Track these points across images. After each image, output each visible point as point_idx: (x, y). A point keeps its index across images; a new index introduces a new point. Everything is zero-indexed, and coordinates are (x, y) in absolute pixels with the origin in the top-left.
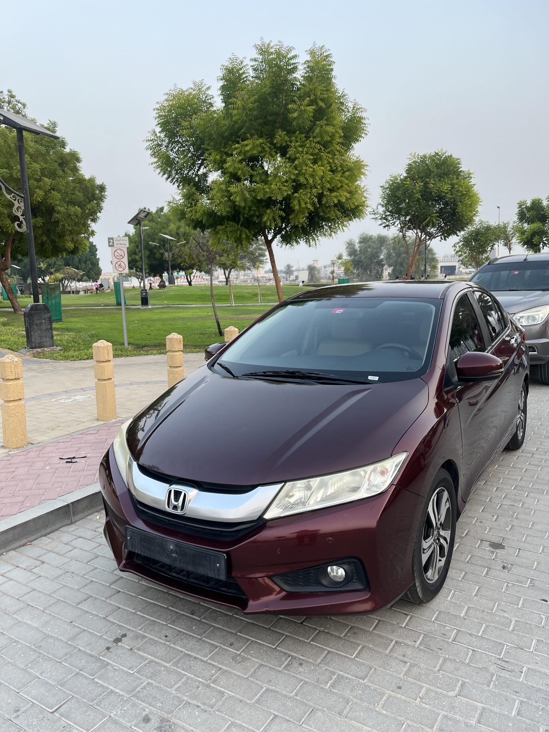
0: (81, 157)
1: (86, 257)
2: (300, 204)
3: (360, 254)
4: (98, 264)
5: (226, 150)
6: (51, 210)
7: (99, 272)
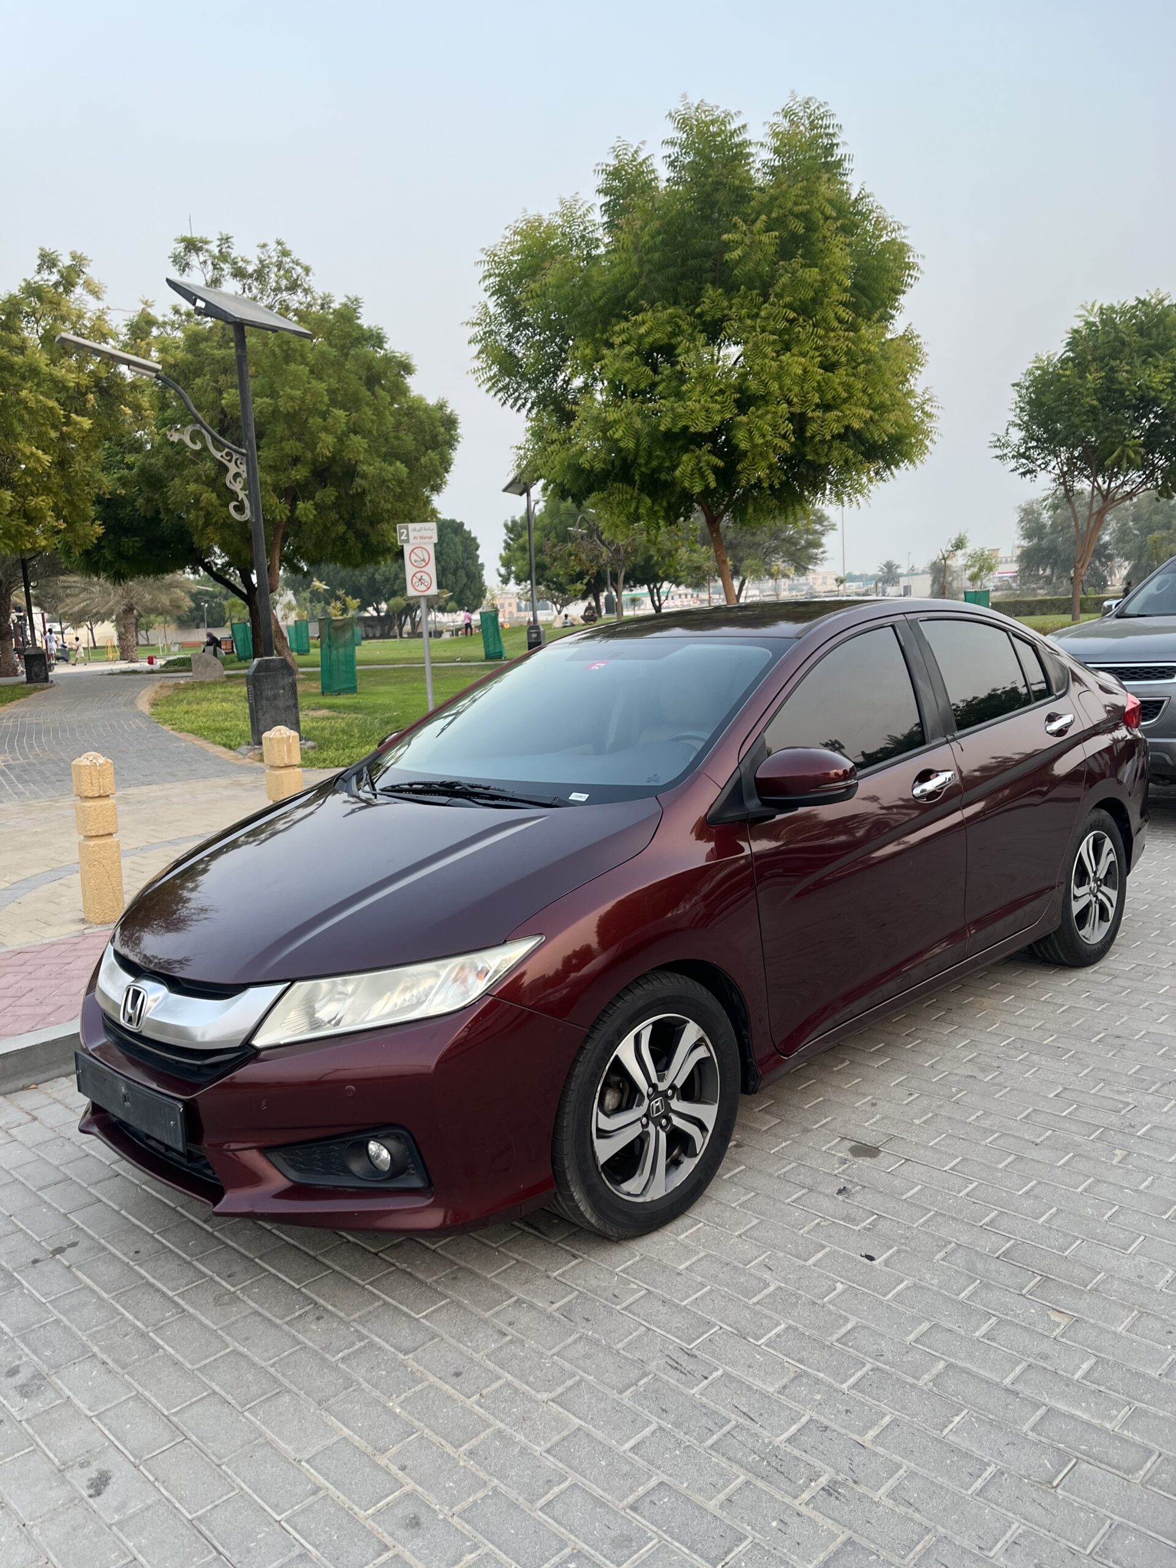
0: (413, 363)
1: (457, 563)
2: (751, 438)
3: (1052, 533)
4: (481, 576)
5: (605, 337)
6: (351, 472)
7: (480, 592)
